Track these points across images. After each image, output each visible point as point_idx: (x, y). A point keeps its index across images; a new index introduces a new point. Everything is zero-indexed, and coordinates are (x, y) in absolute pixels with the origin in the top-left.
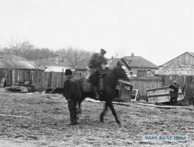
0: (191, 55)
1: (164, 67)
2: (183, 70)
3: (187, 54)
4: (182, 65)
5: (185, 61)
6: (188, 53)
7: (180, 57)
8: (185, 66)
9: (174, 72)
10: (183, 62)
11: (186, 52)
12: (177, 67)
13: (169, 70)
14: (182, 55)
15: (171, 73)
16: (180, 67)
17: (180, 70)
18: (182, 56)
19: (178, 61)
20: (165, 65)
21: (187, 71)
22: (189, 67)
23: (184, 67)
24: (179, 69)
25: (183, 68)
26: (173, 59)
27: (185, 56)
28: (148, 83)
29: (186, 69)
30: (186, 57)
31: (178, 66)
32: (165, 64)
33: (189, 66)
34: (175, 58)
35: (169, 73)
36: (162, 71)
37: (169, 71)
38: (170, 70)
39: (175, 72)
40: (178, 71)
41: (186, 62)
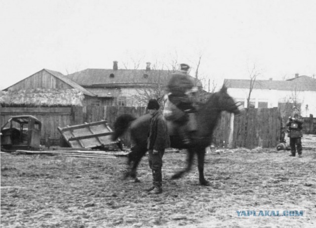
0: (50, 74)
1: (10, 91)
2: (40, 96)
3: (44, 73)
4: (39, 89)
5: (42, 82)
6: (46, 71)
7: (35, 76)
8: (44, 90)
9: (28, 99)
10: (39, 84)
11: (44, 70)
12: (31, 91)
13: (19, 96)
14: (38, 73)
15: (24, 100)
16: (35, 91)
17: (36, 96)
18: (37, 75)
19: (31, 82)
20: (12, 89)
21: (47, 97)
22: (48, 92)
23: (42, 92)
24: (35, 94)
25: (41, 94)
26: (24, 80)
27: (42, 75)
28: (47, 117)
29: (46, 95)
30: (43, 77)
31: (33, 90)
32: (11, 87)
33: (49, 90)
34: (27, 78)
35: (20, 100)
36: (9, 98)
37: (20, 98)
38: (21, 96)
39: (30, 100)
40: (33, 97)
41: (44, 84)
